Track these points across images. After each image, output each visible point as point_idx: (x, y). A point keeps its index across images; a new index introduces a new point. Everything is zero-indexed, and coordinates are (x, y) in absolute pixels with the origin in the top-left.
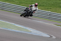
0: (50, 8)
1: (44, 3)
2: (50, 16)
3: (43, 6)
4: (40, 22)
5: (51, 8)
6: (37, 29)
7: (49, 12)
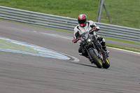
0: (68, 11)
1: (58, 3)
3: (57, 8)
4: (53, 35)
5: (70, 12)
6: (48, 48)
7: (67, 18)
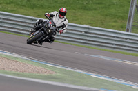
2: (88, 36)
